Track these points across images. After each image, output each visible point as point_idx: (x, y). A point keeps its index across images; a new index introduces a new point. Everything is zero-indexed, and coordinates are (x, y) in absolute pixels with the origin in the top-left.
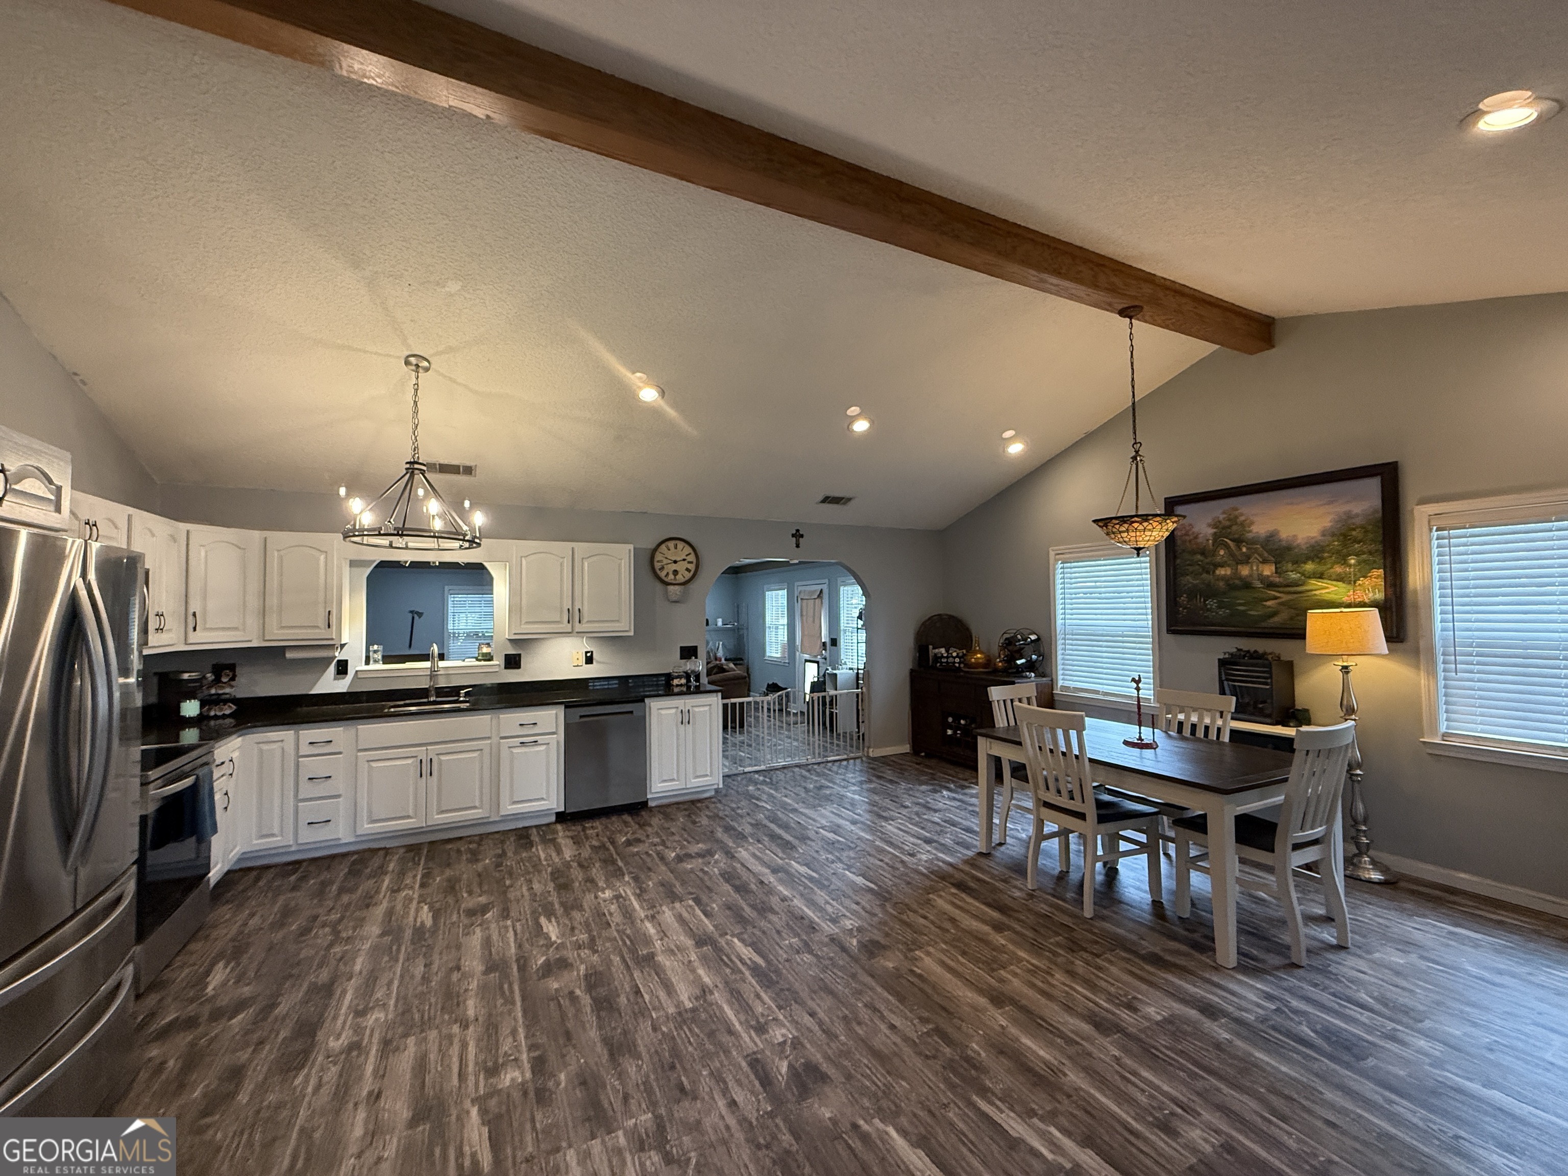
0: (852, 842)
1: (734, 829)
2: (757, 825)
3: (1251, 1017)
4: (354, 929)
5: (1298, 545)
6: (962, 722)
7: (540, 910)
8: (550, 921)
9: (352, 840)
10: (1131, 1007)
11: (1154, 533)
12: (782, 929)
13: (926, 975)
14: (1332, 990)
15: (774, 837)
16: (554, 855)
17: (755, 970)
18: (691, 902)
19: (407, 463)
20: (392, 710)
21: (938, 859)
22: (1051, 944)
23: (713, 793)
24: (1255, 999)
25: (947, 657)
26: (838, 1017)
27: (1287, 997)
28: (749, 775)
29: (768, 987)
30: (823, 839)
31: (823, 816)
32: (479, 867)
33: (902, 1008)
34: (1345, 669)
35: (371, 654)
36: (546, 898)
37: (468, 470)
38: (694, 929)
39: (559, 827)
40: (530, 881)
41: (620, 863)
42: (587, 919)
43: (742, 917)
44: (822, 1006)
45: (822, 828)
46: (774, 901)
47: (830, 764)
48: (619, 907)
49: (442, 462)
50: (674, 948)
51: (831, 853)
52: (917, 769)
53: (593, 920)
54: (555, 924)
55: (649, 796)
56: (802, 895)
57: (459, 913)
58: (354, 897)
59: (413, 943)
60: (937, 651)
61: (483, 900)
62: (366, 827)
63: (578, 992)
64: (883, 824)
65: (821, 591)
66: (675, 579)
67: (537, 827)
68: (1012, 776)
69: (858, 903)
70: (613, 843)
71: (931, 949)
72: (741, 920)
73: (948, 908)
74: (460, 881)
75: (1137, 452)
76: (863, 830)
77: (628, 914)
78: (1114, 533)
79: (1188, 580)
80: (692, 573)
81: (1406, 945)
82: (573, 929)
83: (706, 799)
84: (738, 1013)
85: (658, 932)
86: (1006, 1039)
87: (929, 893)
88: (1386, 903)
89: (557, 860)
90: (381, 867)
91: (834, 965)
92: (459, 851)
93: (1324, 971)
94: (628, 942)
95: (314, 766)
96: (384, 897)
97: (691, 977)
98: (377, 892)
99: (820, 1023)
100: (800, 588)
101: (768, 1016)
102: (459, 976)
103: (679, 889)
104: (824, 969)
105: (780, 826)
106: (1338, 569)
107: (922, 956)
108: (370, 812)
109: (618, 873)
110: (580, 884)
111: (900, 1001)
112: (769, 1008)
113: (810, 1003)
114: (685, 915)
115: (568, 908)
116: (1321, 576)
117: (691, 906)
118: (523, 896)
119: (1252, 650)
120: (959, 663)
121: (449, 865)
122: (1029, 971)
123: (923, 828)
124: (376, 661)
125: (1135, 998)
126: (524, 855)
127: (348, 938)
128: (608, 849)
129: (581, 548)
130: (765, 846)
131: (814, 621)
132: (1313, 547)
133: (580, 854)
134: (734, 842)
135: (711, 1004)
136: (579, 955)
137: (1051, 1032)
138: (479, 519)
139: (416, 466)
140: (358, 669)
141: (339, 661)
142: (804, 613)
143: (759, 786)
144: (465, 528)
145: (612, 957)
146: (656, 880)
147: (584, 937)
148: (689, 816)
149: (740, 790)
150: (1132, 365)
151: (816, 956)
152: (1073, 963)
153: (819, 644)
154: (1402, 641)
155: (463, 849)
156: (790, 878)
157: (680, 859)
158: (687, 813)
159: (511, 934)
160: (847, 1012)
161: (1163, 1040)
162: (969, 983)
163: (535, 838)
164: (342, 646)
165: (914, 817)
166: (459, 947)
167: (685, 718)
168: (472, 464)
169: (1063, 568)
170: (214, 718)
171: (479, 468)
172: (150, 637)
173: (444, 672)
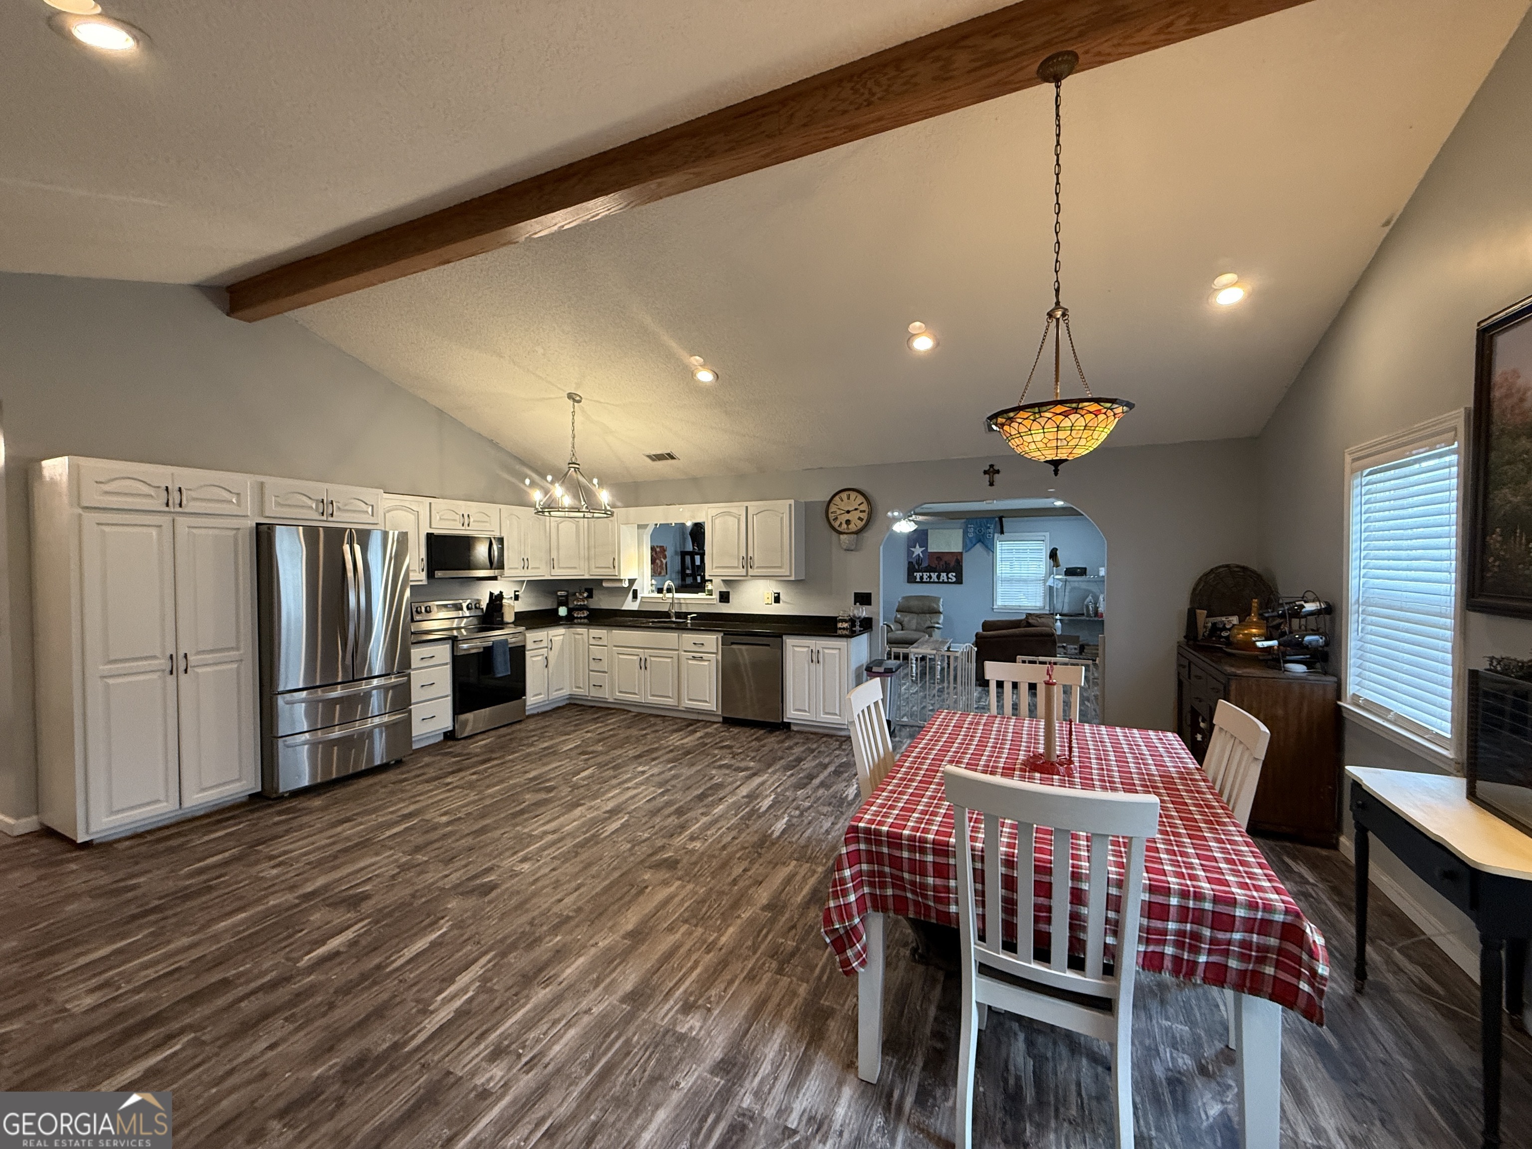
9: (613, 701)
37: (671, 456)
40: (634, 748)
41: (690, 756)
43: (660, 810)
48: (631, 777)
55: (785, 720)
66: (848, 528)
79: (1505, 497)
80: (864, 522)
95: (596, 652)
101: (541, 857)
108: (619, 686)
114: (642, 795)
124: (653, 591)
126: (666, 735)
128: (704, 746)
129: (753, 506)
140: (645, 596)
141: (634, 590)
157: (721, 766)
159: (570, 768)
163: (693, 727)
167: (815, 658)
168: (668, 452)
169: (1365, 485)
170: (577, 618)
171: (675, 453)
172: (518, 571)
173: (682, 601)
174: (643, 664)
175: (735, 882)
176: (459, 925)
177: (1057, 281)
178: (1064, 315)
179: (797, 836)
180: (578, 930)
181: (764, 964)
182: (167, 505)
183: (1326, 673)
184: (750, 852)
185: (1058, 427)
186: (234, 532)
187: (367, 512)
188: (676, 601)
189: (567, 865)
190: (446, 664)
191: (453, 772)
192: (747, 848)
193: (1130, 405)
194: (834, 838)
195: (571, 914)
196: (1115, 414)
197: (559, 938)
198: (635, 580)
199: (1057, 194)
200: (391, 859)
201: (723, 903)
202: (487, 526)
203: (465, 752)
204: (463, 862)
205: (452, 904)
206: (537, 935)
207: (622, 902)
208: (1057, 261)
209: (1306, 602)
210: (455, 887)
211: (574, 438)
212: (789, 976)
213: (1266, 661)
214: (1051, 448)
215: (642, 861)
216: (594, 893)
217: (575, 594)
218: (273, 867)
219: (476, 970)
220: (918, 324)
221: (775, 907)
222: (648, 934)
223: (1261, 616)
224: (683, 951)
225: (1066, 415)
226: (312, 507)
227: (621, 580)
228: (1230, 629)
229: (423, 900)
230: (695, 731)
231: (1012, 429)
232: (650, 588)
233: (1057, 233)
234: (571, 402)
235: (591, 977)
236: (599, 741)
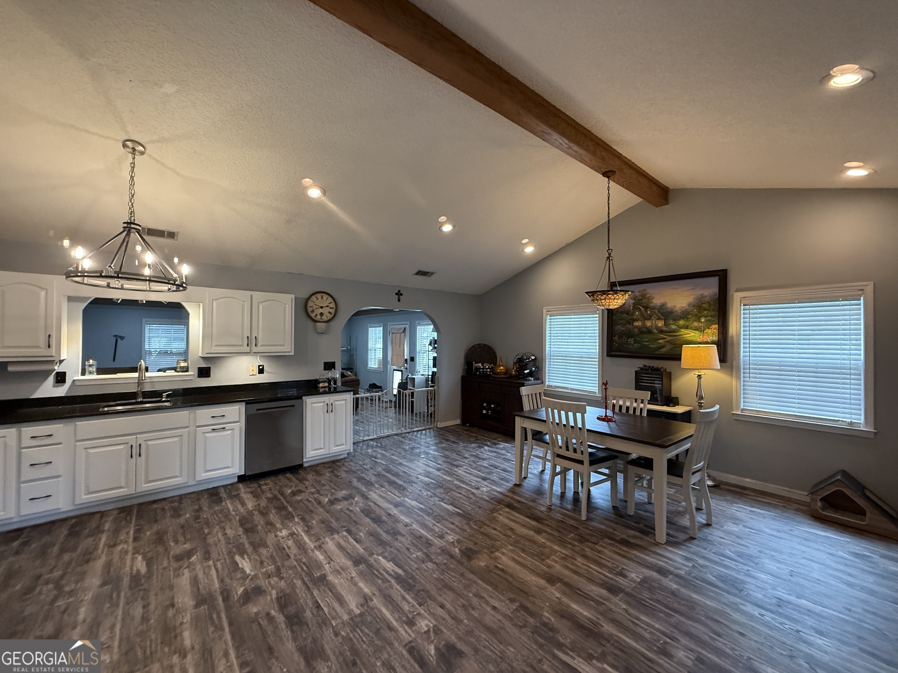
0: (441, 483)
1: (364, 479)
2: (379, 475)
3: (682, 573)
4: (77, 582)
5: (676, 311)
6: (492, 406)
7: (234, 550)
8: (244, 559)
9: (71, 508)
10: (622, 574)
11: (619, 301)
12: (409, 546)
13: (505, 569)
14: (714, 551)
15: (392, 483)
16: (239, 506)
17: (398, 578)
18: (345, 533)
19: (124, 223)
20: (106, 409)
21: (493, 490)
22: (569, 539)
23: (346, 455)
24: (681, 561)
25: (483, 369)
26: (459, 606)
27: (695, 557)
28: (366, 443)
29: (409, 590)
30: (421, 482)
31: (418, 466)
32: (182, 520)
33: (496, 593)
34: (699, 376)
35: (86, 367)
36: (237, 540)
37: (172, 235)
38: (350, 553)
39: (241, 486)
40: (224, 528)
41: (290, 509)
42: (272, 553)
43: (381, 540)
44: (447, 599)
45: (420, 474)
46: (400, 527)
47: (415, 433)
48: (294, 541)
49: (150, 227)
50: (338, 568)
51: (429, 491)
52: (467, 434)
53: (277, 554)
54: (248, 560)
55: (304, 460)
56: (417, 521)
57: (168, 559)
58: (74, 555)
59: (131, 588)
60: (477, 365)
61: (187, 546)
62: (84, 498)
63: (273, 612)
64: (456, 470)
65: (405, 329)
66: (321, 318)
67: (224, 486)
68: (533, 439)
69: (453, 524)
70: (282, 494)
71: (504, 550)
72: (382, 543)
73: (506, 521)
74: (167, 534)
75: (610, 254)
76: (445, 475)
77: (301, 546)
78: (597, 300)
79: (619, 328)
80: (332, 315)
81: (736, 520)
82: (262, 562)
83: (342, 459)
84: (393, 613)
85: (325, 558)
86: (563, 607)
87: (493, 513)
88: (718, 497)
89: (242, 510)
90: (98, 527)
91: (449, 568)
92: (163, 509)
93: (705, 540)
94: (305, 568)
95: (38, 455)
96: (103, 551)
97: (355, 589)
98: (96, 548)
99: (449, 612)
100: (391, 327)
101: (414, 612)
102: (174, 611)
103: (335, 524)
104: (443, 572)
105: (393, 475)
106: (696, 324)
107: (500, 555)
108: (87, 487)
109: (289, 517)
110: (262, 527)
111: (494, 589)
112: (413, 606)
113: (439, 598)
114: (342, 543)
115: (256, 546)
116: (687, 328)
117: (345, 536)
118: (219, 541)
119: (651, 366)
120: (490, 372)
121: (156, 521)
122: (563, 558)
123: (479, 471)
124: (90, 373)
125: (623, 569)
126: (216, 508)
127: (72, 591)
128: (278, 499)
129: (257, 295)
130: (386, 489)
131: (400, 346)
132: (683, 312)
133: (259, 504)
134: (366, 488)
135: (373, 609)
136: (269, 583)
137: (587, 598)
138: (186, 270)
139: (133, 226)
140: (75, 378)
141: (57, 373)
142: (394, 341)
143: (375, 449)
144: (175, 275)
145: (295, 581)
146: (317, 519)
147: (272, 568)
148: (332, 472)
149: (363, 452)
150: (609, 205)
151: (435, 563)
152: (584, 550)
153: (403, 361)
154: (725, 362)
155: (167, 508)
156: (408, 511)
157: (332, 502)
158: (331, 470)
159: (213, 572)
160: (464, 602)
161: (646, 595)
162: (533, 571)
163: (223, 495)
164: (61, 362)
165: (473, 464)
166: (171, 587)
167: (330, 409)
168: (170, 229)
169: (552, 320)
171: (181, 235)
174: (136, 452)
220: (444, 218)
227: (52, 362)
232: (81, 369)
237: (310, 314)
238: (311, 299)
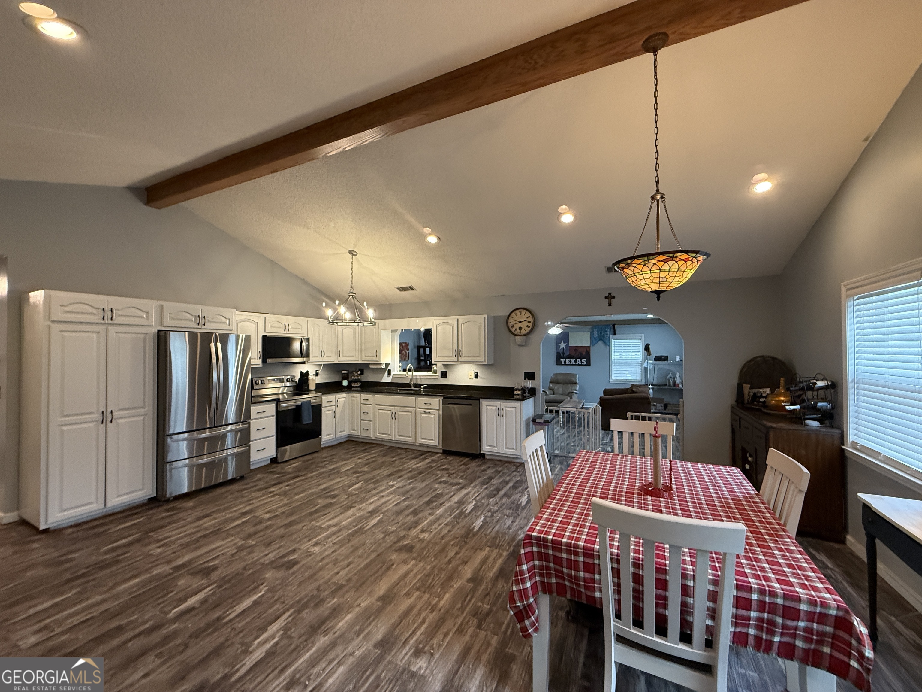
6: (750, 458)
9: (375, 439)
19: (349, 294)
32: (389, 460)
37: (412, 289)
42: (371, 488)
48: (385, 489)
55: (482, 452)
60: (756, 390)
62: (377, 435)
66: (520, 332)
67: (433, 453)
72: (400, 512)
80: (530, 328)
82: (361, 488)
94: (359, 500)
95: (365, 408)
97: (345, 519)
108: (379, 430)
115: (374, 482)
120: (763, 404)
121: (385, 456)
124: (400, 371)
129: (462, 318)
134: (476, 485)
139: (352, 294)
140: (395, 373)
141: (389, 370)
146: (415, 486)
155: (399, 452)
159: (347, 482)
163: (424, 456)
166: (333, 480)
167: (500, 413)
168: (410, 285)
169: (856, 305)
170: (354, 387)
171: (414, 286)
172: (318, 358)
173: (418, 377)
174: (394, 416)
175: (449, 562)
176: (272, 590)
177: (657, 176)
178: (662, 198)
179: (490, 530)
180: (348, 595)
181: (469, 621)
182: (104, 319)
183: (832, 427)
184: (459, 541)
185: (660, 269)
186: (144, 335)
187: (226, 323)
188: (414, 377)
189: (343, 548)
190: (273, 416)
191: (274, 485)
192: (457, 538)
193: (707, 255)
194: (513, 532)
195: (344, 583)
196: (698, 261)
197: (336, 600)
198: (389, 364)
199: (656, 122)
200: (232, 543)
201: (442, 576)
202: (300, 331)
203: (283, 471)
204: (278, 546)
205: (268, 575)
206: (321, 597)
207: (377, 575)
208: (657, 164)
209: (817, 381)
210: (272, 562)
211: (352, 277)
212: (485, 631)
213: (791, 418)
214: (656, 283)
215: (391, 546)
216: (359, 568)
217: (352, 372)
218: (159, 547)
219: (281, 622)
220: (564, 207)
221: (475, 580)
222: (392, 598)
223: (788, 389)
224: (416, 610)
225: (665, 261)
226: (192, 321)
227: (380, 364)
228: (766, 397)
229: (251, 571)
230: (425, 459)
231: (629, 271)
232: (398, 369)
233: (656, 146)
234: (351, 256)
235: (354, 630)
236: (366, 464)
237: (511, 329)
238: (511, 316)
